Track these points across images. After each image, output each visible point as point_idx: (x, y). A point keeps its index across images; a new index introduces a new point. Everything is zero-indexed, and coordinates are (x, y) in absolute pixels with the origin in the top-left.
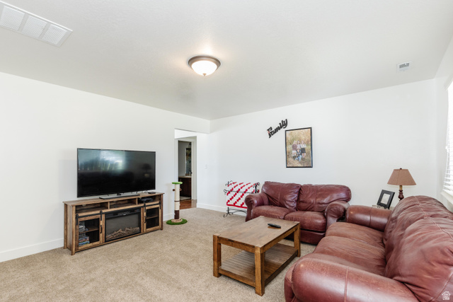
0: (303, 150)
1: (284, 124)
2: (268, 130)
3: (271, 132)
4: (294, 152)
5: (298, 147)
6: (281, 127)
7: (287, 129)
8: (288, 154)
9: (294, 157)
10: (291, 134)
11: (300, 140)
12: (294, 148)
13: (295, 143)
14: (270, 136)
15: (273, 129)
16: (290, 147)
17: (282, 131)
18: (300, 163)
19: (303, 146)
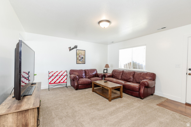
0: (82, 58)
1: (76, 47)
2: (69, 48)
3: (71, 49)
4: (79, 58)
5: (81, 56)
6: (75, 48)
7: (77, 49)
8: (77, 59)
9: (79, 60)
10: (78, 51)
11: (82, 54)
12: (80, 56)
13: (80, 55)
14: (70, 51)
15: (71, 48)
16: (78, 56)
17: (75, 49)
18: (81, 62)
19: (83, 56)
